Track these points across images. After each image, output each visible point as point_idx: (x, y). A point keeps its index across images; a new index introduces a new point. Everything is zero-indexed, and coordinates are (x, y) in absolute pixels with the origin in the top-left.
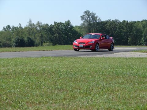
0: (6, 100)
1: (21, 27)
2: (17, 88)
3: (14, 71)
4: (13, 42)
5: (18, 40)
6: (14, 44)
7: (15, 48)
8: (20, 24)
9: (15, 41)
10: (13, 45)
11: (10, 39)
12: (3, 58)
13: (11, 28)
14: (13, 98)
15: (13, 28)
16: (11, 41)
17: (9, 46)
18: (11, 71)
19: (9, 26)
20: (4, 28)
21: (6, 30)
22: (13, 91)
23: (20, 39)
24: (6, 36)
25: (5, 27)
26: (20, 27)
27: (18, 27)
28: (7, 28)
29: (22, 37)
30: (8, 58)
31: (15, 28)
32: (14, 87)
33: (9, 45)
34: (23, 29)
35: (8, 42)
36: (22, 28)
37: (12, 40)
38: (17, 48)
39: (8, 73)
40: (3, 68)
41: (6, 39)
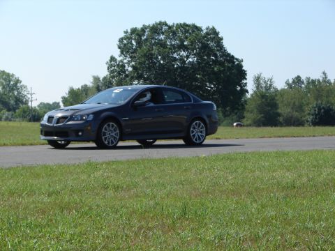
0: (295, 245)
1: (326, 81)
2: (320, 220)
3: (313, 179)
4: (309, 114)
5: (320, 109)
6: (310, 118)
7: (312, 128)
8: (324, 73)
9: (312, 112)
10: (308, 121)
11: (300, 108)
12: (287, 150)
13: (303, 82)
14: (310, 242)
15: (308, 83)
16: (303, 111)
17: (298, 123)
18: (305, 179)
19: (298, 78)
20: (287, 83)
21: (291, 88)
22: (310, 225)
23: (323, 108)
24: (293, 101)
25: (291, 81)
26: (324, 81)
27: (319, 81)
28: (294, 82)
29: (328, 102)
30: (297, 151)
31: (313, 82)
32: (312, 217)
33: (298, 120)
34: (330, 84)
35: (296, 114)
36: (329, 82)
37: (307, 109)
38: (317, 127)
39: (298, 184)
40: (288, 174)
41: (292, 108)
